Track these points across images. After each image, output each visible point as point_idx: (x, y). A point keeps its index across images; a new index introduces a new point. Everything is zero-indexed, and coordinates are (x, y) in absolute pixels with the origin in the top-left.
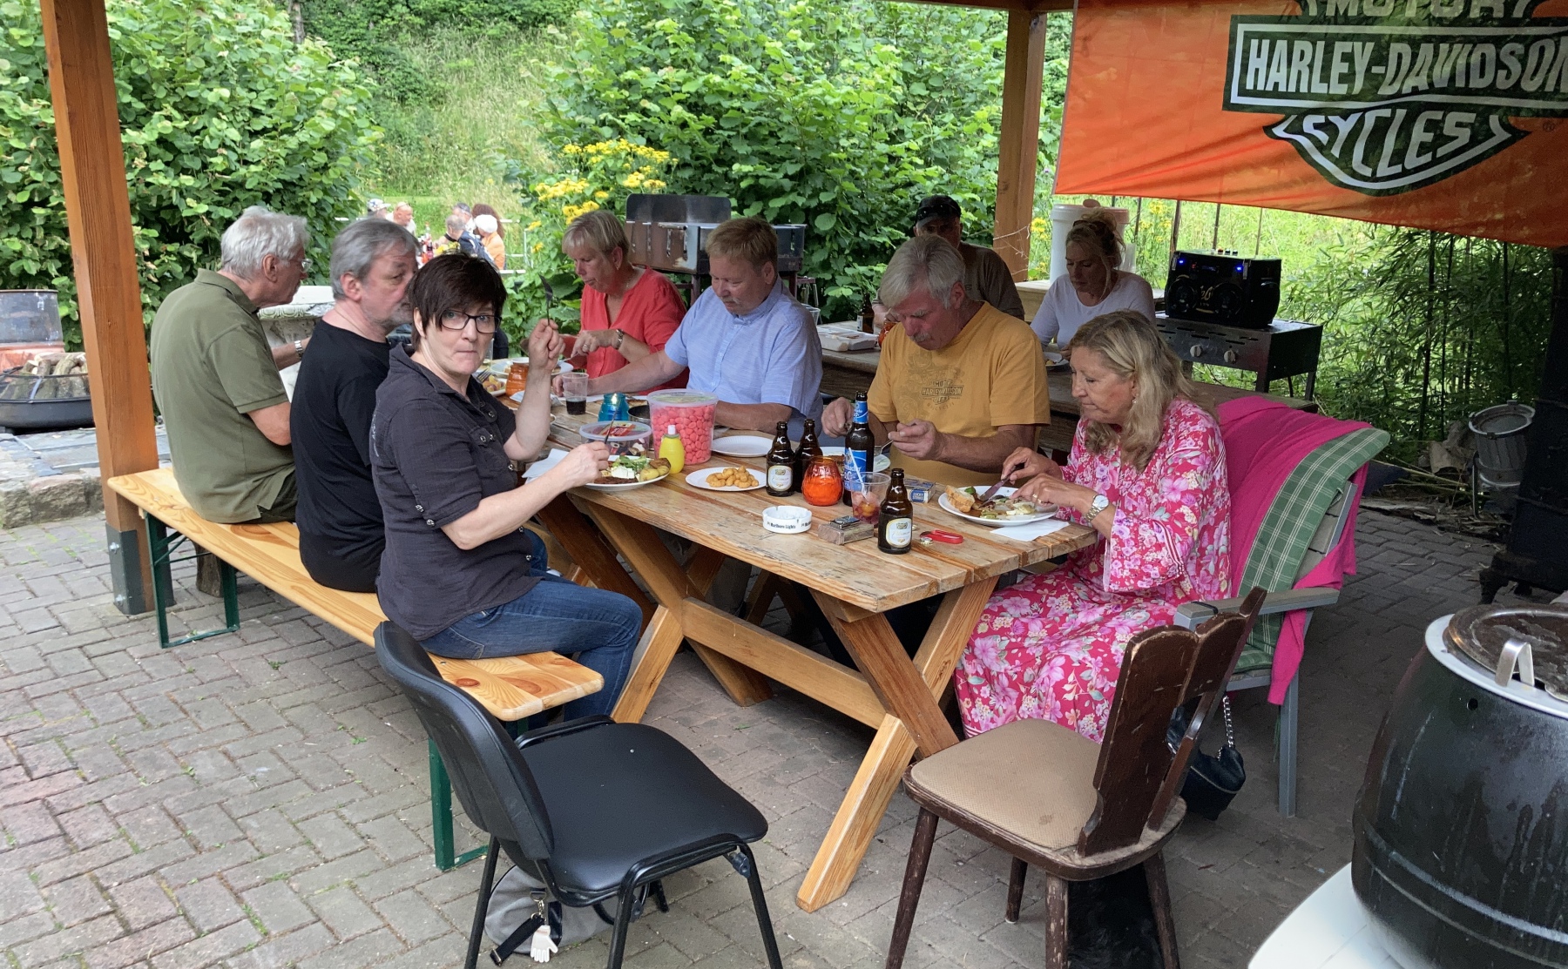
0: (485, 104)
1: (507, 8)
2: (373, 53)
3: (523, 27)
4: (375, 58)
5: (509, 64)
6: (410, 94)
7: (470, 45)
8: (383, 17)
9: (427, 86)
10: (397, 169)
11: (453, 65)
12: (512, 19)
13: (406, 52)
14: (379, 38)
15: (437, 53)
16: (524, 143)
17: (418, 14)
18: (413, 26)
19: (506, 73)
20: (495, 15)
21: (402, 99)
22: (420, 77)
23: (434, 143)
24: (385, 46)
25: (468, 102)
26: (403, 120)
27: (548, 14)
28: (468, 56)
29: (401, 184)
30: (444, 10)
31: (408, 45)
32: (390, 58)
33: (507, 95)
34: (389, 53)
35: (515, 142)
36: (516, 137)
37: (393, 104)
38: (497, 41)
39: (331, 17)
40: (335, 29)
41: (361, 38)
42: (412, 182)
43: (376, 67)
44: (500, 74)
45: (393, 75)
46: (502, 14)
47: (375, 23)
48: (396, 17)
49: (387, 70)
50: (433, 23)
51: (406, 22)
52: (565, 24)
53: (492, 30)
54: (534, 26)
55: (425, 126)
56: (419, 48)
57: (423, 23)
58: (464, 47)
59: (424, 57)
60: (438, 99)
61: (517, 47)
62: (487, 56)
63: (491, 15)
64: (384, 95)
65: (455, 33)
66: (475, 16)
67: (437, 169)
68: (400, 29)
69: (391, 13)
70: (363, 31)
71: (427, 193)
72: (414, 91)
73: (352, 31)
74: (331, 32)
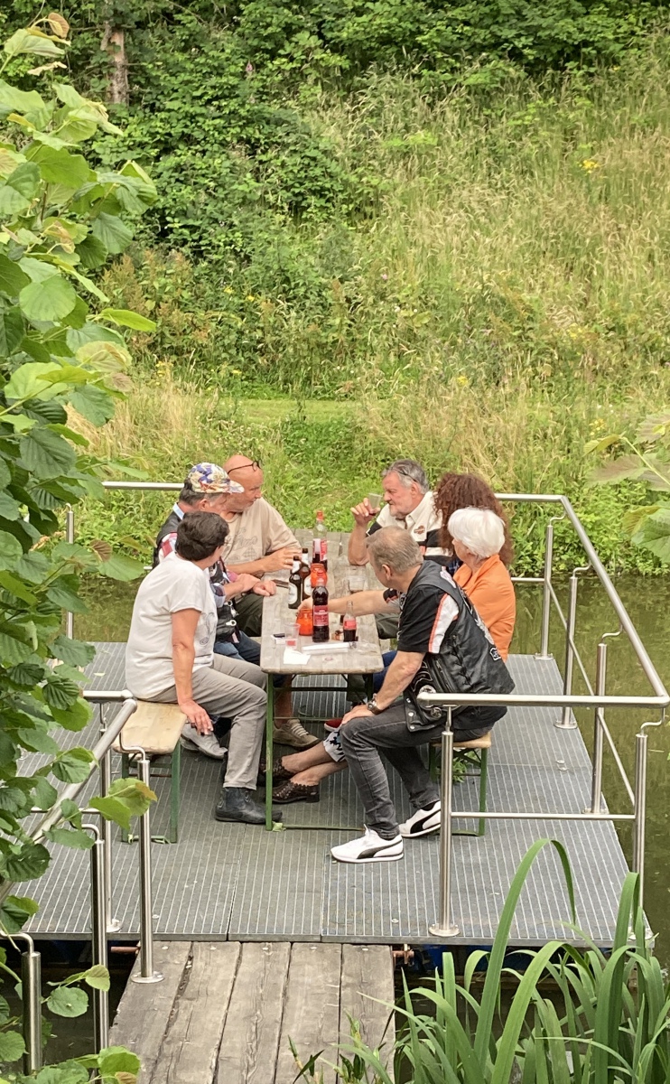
0: (453, 219)
1: (507, 33)
2: (249, 122)
3: (534, 69)
4: (253, 132)
5: (503, 141)
6: (313, 200)
7: (431, 106)
8: (273, 55)
9: (346, 183)
10: (277, 344)
11: (397, 142)
12: (516, 55)
13: (311, 119)
14: (262, 94)
15: (368, 122)
16: (526, 296)
17: (337, 48)
18: (327, 71)
19: (499, 159)
20: (483, 48)
21: (297, 209)
22: (334, 167)
23: (352, 294)
24: (273, 109)
25: (421, 215)
26: (295, 249)
27: (586, 44)
28: (426, 126)
29: (281, 374)
30: (387, 40)
31: (314, 107)
32: (280, 131)
33: (497, 201)
34: (279, 123)
35: (510, 294)
36: (511, 283)
37: (279, 218)
38: (484, 96)
39: (180, 57)
40: (184, 77)
41: (231, 92)
42: (303, 372)
43: (252, 147)
44: (485, 160)
45: (283, 164)
46: (494, 46)
47: (259, 66)
48: (298, 55)
49: (271, 154)
50: (365, 66)
51: (316, 65)
52: (616, 62)
53: (475, 75)
54: (556, 67)
55: (335, 262)
56: (337, 113)
57: (346, 65)
58: (420, 108)
59: (343, 130)
60: (364, 208)
61: (521, 107)
62: (463, 125)
63: (475, 49)
64: (263, 200)
65: (404, 83)
66: (445, 50)
67: (352, 348)
68: (304, 77)
69: (288, 48)
70: (233, 81)
71: (325, 395)
72: (320, 193)
73: (214, 80)
74: (175, 82)
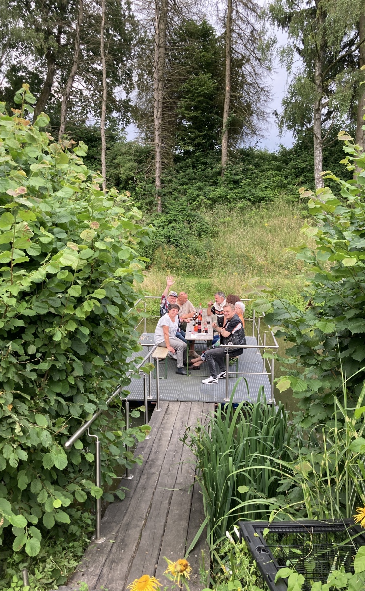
0: (235, 237)
1: (247, 195)
2: (189, 216)
3: (254, 203)
4: (190, 218)
5: (247, 219)
6: (203, 233)
7: (230, 212)
8: (194, 201)
9: (210, 229)
10: (195, 266)
11: (222, 220)
12: (249, 200)
13: (203, 215)
14: (192, 210)
15: (216, 216)
16: (252, 254)
17: (209, 199)
18: (207, 204)
19: (245, 223)
20: (242, 199)
21: (199, 235)
22: (208, 226)
23: (211, 254)
24: (194, 213)
25: (228, 236)
26: (198, 244)
27: (265, 197)
28: (229, 216)
29: (195, 273)
30: (220, 197)
31: (203, 212)
32: (196, 218)
33: (245, 233)
34: (195, 216)
35: (248, 254)
36: (248, 251)
37: (195, 237)
38: (242, 209)
39: (173, 202)
40: (174, 206)
41: (184, 209)
42: (200, 272)
43: (189, 222)
44: (242, 224)
45: (196, 225)
46: (244, 198)
47: (191, 204)
48: (200, 201)
49: (194, 223)
50: (215, 203)
51: (204, 203)
52: (273, 201)
53: (240, 205)
54: (259, 202)
55: (208, 247)
56: (209, 214)
57: (211, 203)
58: (227, 212)
59: (210, 217)
60: (214, 235)
61: (251, 212)
62: (237, 216)
63: (240, 199)
64: (192, 234)
65: (224, 207)
66: (233, 199)
67: (212, 266)
68: (201, 206)
69: (198, 199)
70: (185, 207)
71: (205, 277)
72: (204, 232)
73: (181, 207)
74: (172, 207)
